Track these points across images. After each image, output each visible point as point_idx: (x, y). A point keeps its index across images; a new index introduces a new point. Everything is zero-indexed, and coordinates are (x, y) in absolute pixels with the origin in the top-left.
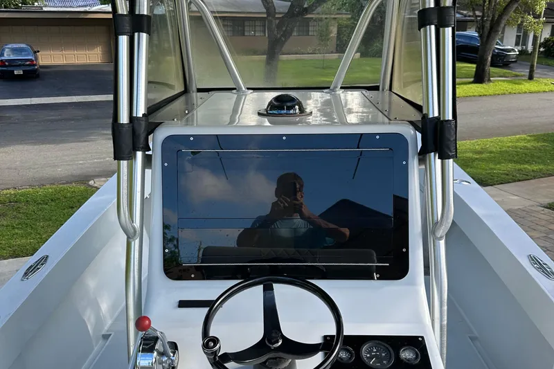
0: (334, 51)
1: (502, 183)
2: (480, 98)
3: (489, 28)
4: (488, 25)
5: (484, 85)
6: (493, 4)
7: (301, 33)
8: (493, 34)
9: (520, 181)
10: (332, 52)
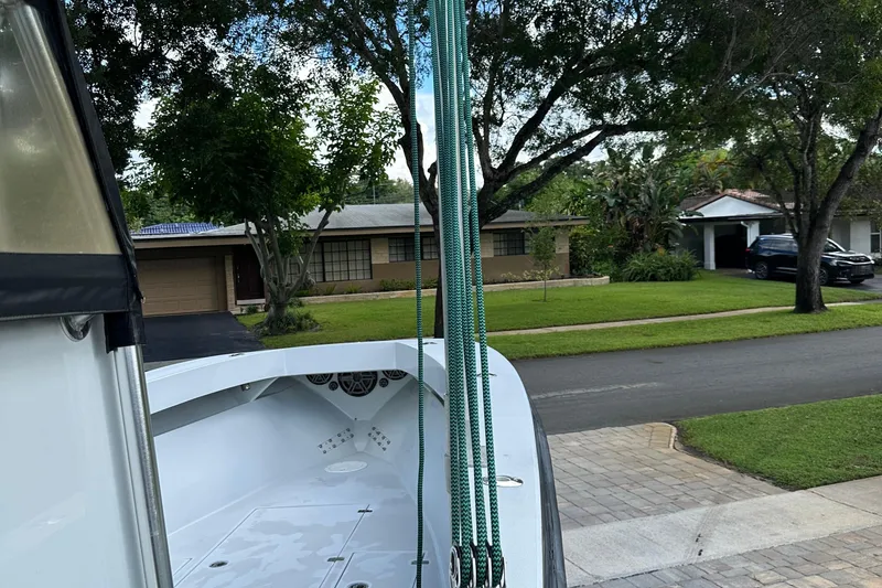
0: (567, 275)
1: (826, 484)
2: (807, 336)
3: (808, 223)
4: (806, 219)
5: (813, 316)
6: (809, 185)
7: (511, 252)
8: (816, 233)
9: (860, 477)
10: (563, 278)
